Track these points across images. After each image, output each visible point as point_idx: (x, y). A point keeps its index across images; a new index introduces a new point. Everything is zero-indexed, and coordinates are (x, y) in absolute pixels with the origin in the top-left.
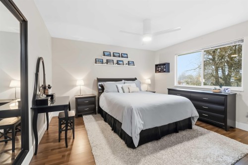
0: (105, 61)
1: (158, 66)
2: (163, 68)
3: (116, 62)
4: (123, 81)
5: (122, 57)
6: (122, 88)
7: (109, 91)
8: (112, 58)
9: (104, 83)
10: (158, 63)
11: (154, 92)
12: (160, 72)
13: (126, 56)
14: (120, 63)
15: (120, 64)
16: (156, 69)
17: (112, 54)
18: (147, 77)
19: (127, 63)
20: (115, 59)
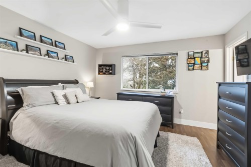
0: (22, 46)
1: (102, 67)
2: (108, 69)
3: (46, 53)
4: (60, 84)
5: (56, 46)
6: (65, 96)
7: (37, 103)
8: (37, 44)
9: (23, 88)
10: (101, 63)
11: (98, 98)
12: (104, 74)
13: (63, 46)
14: (53, 54)
15: (52, 57)
16: (99, 70)
17: (38, 37)
18: (88, 79)
19: (64, 57)
20: (44, 48)
